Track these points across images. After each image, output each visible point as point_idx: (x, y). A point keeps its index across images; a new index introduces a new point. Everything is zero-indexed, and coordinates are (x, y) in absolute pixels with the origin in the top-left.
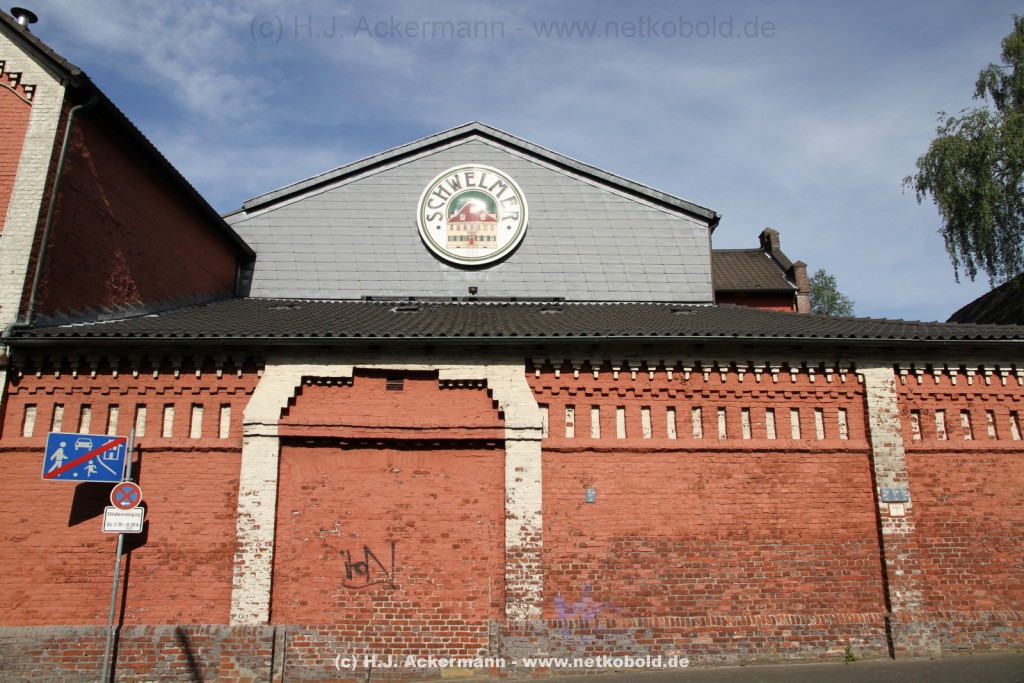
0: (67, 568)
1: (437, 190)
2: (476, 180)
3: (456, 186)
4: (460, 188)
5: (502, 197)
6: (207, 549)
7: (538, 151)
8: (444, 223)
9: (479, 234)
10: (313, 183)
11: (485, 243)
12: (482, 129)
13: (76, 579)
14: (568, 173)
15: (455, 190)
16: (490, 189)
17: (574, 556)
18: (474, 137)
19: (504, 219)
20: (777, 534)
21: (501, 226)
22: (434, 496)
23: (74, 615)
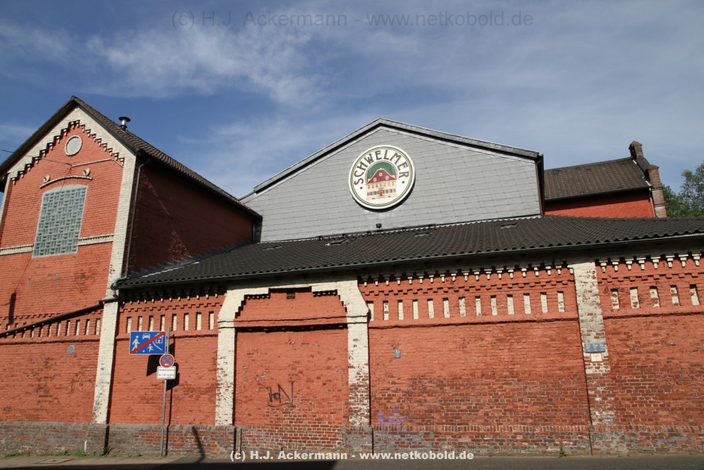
0: (147, 396)
1: (359, 165)
2: (382, 155)
3: (370, 160)
4: (373, 161)
5: (399, 164)
6: (205, 387)
7: (419, 130)
8: (364, 185)
9: (385, 188)
10: (289, 171)
11: (389, 194)
12: (384, 122)
13: (150, 401)
14: (439, 142)
15: (370, 163)
16: (391, 160)
17: (388, 389)
18: (380, 128)
19: (400, 177)
20: (514, 374)
21: (399, 181)
22: (313, 356)
23: (150, 419)
